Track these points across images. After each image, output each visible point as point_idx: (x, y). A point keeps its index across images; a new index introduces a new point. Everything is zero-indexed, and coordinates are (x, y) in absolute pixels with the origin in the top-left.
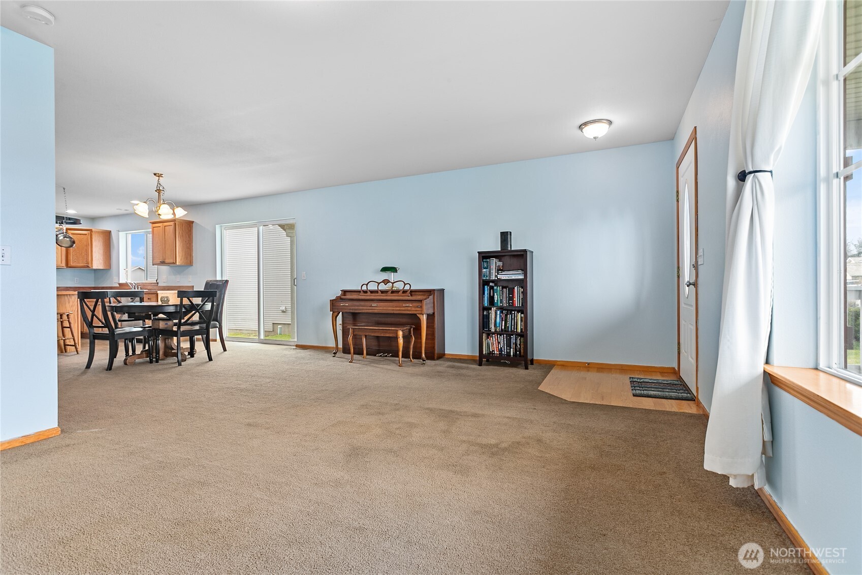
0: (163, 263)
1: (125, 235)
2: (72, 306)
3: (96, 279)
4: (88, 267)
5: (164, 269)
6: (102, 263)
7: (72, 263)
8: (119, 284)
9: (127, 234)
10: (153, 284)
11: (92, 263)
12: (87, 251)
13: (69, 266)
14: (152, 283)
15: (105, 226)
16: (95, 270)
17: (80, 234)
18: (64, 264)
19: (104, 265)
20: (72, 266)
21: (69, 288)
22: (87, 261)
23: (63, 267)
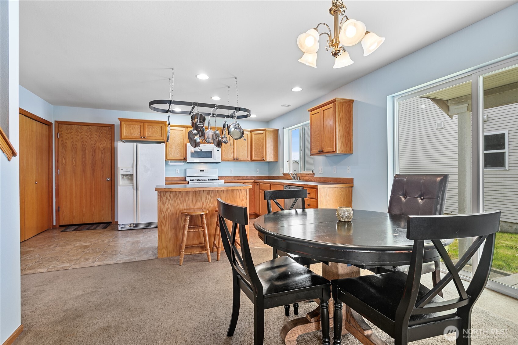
0: (321, 153)
1: (288, 131)
2: (242, 200)
3: (270, 170)
4: (263, 160)
5: (320, 159)
6: (273, 156)
7: (254, 158)
8: (284, 174)
9: (289, 130)
10: (309, 175)
11: (266, 157)
12: (263, 146)
13: (252, 160)
14: (309, 174)
15: (275, 126)
16: (269, 162)
17: (259, 134)
18: (249, 159)
19: (274, 159)
20: (254, 160)
21: (253, 177)
22: (263, 155)
23: (249, 160)
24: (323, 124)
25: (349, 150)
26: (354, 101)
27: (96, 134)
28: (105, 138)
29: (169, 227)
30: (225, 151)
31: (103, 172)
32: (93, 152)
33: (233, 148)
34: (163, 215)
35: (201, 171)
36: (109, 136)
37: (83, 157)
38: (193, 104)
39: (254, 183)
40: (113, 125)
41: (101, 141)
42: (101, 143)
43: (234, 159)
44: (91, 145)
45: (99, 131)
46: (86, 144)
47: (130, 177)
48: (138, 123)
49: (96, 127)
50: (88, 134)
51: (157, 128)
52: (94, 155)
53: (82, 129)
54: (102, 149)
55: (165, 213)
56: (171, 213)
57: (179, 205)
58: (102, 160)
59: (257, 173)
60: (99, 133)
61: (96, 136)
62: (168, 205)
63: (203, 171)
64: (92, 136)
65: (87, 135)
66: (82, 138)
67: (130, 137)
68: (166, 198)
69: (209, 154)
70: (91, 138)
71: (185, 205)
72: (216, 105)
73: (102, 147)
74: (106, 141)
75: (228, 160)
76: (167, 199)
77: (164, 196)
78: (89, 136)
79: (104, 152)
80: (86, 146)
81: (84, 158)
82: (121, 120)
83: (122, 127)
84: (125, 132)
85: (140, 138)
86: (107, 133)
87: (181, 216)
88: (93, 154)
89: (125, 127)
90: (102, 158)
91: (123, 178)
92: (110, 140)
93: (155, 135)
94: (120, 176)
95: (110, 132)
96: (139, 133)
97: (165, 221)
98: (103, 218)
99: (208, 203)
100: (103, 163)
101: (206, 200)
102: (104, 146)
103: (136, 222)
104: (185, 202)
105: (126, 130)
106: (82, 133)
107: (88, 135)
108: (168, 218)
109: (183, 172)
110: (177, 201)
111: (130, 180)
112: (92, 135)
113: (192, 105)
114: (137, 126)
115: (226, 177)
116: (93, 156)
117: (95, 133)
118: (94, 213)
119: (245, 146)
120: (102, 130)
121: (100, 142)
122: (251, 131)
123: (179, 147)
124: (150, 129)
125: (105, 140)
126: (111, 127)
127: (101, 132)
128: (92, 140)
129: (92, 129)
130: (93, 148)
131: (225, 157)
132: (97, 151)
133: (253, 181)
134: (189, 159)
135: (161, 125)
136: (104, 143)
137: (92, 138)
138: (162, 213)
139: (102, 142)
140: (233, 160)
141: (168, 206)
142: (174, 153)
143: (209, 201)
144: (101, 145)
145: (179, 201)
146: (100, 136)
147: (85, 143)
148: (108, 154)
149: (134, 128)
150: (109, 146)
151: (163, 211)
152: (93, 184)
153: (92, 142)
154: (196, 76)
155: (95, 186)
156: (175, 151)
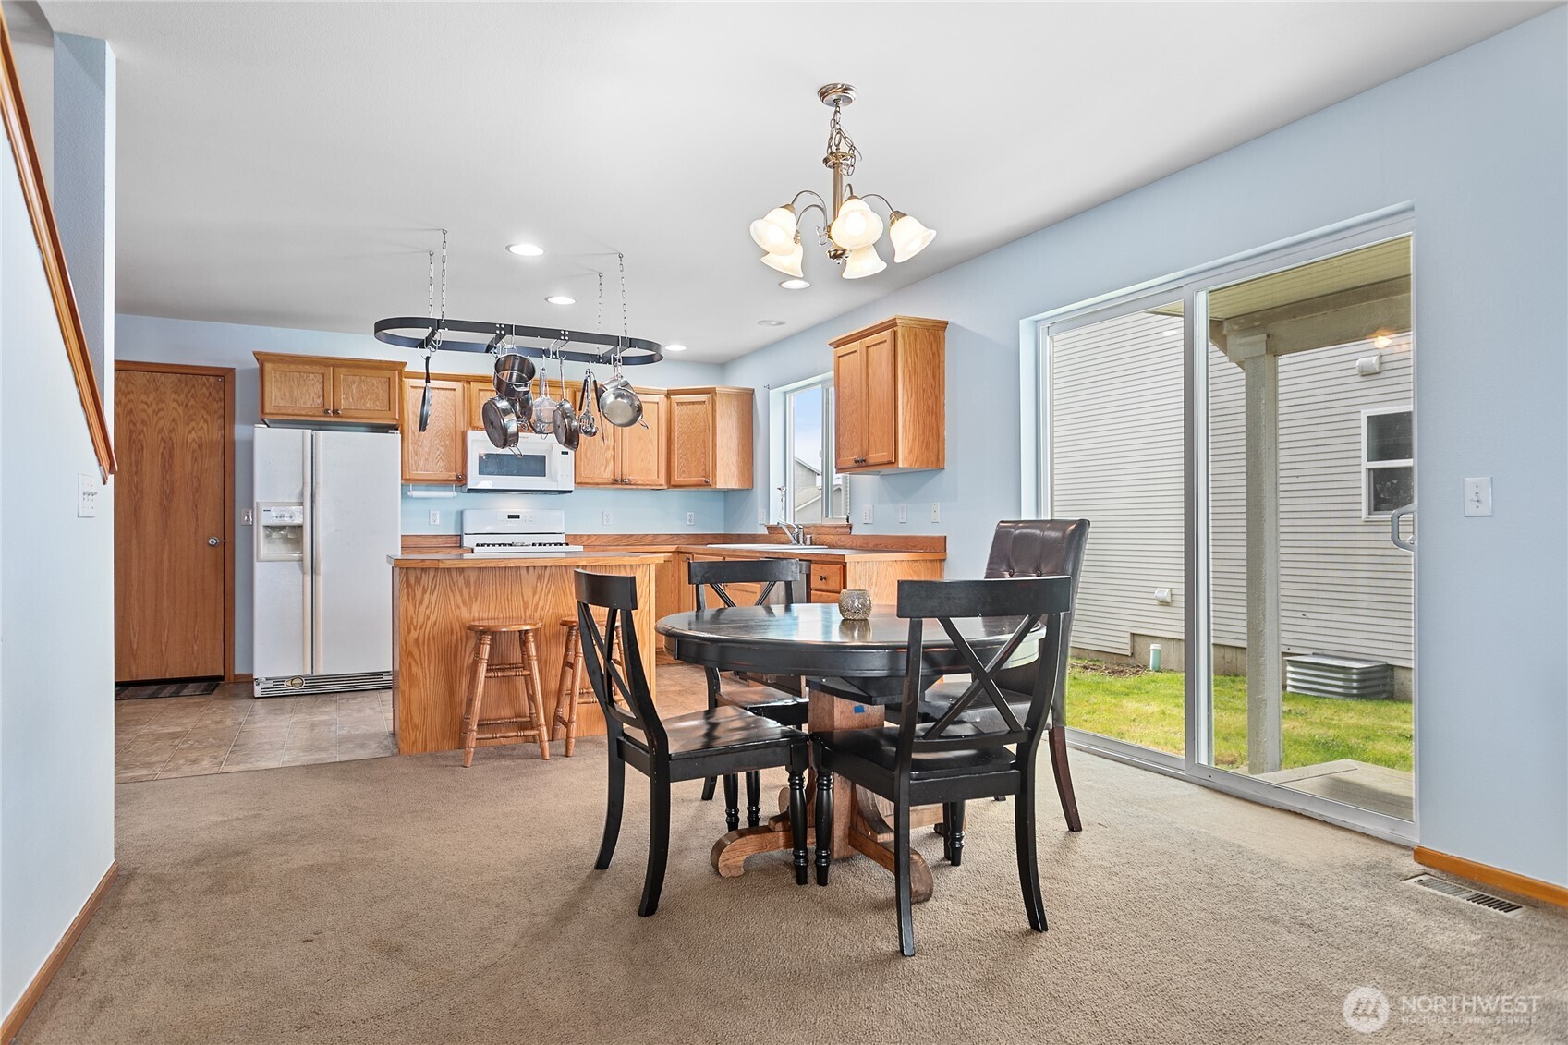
0: (862, 464)
1: (782, 396)
3: (729, 515)
4: (707, 484)
5: (866, 481)
6: (736, 473)
7: (677, 478)
8: (769, 528)
9: (785, 393)
10: (840, 530)
11: (714, 476)
12: (705, 442)
13: (672, 483)
14: (836, 527)
15: (743, 378)
16: (726, 492)
17: (693, 403)
18: (663, 480)
19: (740, 480)
20: (677, 483)
21: (675, 538)
22: (705, 469)
23: (661, 485)
24: (867, 385)
25: (933, 457)
26: (947, 323)
27: (177, 398)
28: (203, 412)
29: (432, 668)
30: (588, 454)
31: (197, 519)
32: (166, 454)
33: (612, 447)
34: (414, 634)
35: (510, 517)
36: (216, 406)
37: (134, 469)
38: (501, 329)
39: (676, 556)
40: (232, 370)
41: (192, 421)
42: (191, 427)
43: (615, 482)
44: (159, 433)
45: (186, 390)
46: (143, 431)
47: (293, 534)
48: (316, 369)
49: (175, 377)
50: (151, 398)
51: (376, 384)
52: (168, 463)
53: (130, 382)
54: (195, 446)
55: (421, 628)
56: (436, 629)
57: (459, 608)
58: (195, 480)
59: (688, 523)
60: (186, 396)
61: (175, 405)
62: (427, 608)
63: (518, 517)
64: (162, 405)
65: (146, 403)
66: (130, 412)
67: (290, 411)
68: (424, 587)
69: (536, 465)
70: (159, 410)
71: (475, 607)
72: (565, 331)
73: (194, 440)
74: (206, 421)
75: (598, 484)
76: (424, 592)
77: (418, 581)
78: (154, 405)
79: (202, 456)
80: (142, 437)
81: (136, 473)
82: (262, 358)
83: (267, 378)
84: (276, 395)
85: (323, 414)
86: (210, 394)
87: (464, 639)
88: (165, 462)
89: (276, 381)
90: (194, 474)
91: (268, 536)
92: (219, 418)
93: (368, 405)
94: (262, 529)
95: (221, 392)
96: (319, 397)
97: (420, 652)
98: (195, 665)
99: (541, 604)
100: (197, 491)
101: (534, 594)
102: (201, 438)
103: (308, 672)
104: (476, 601)
105: (280, 389)
106: (131, 397)
107: (149, 402)
108: (428, 645)
109: (452, 519)
110: (455, 596)
111: (291, 543)
112: (161, 401)
113: (498, 332)
114: (312, 376)
115: (588, 535)
116: (164, 466)
117: (173, 396)
118: (166, 647)
119: (651, 441)
120: (194, 386)
121: (188, 425)
122: (669, 394)
123: (442, 443)
124: (354, 387)
125: (203, 417)
126: (223, 377)
127: (193, 390)
128: (161, 418)
129: (162, 383)
130: (165, 442)
131: (586, 474)
132: (177, 452)
133: (672, 548)
134: (475, 480)
135: (387, 373)
136: (202, 427)
137: (163, 410)
138: (413, 631)
139: (193, 424)
140: (612, 484)
141: (428, 611)
142: (426, 460)
143: (542, 596)
144: (190, 432)
145: (459, 597)
146: (186, 405)
147: (139, 427)
148: (213, 462)
149: (302, 382)
150: (217, 435)
151: (415, 624)
152: (166, 556)
153: (161, 423)
154: (508, 248)
155: (170, 561)
156: (428, 455)
